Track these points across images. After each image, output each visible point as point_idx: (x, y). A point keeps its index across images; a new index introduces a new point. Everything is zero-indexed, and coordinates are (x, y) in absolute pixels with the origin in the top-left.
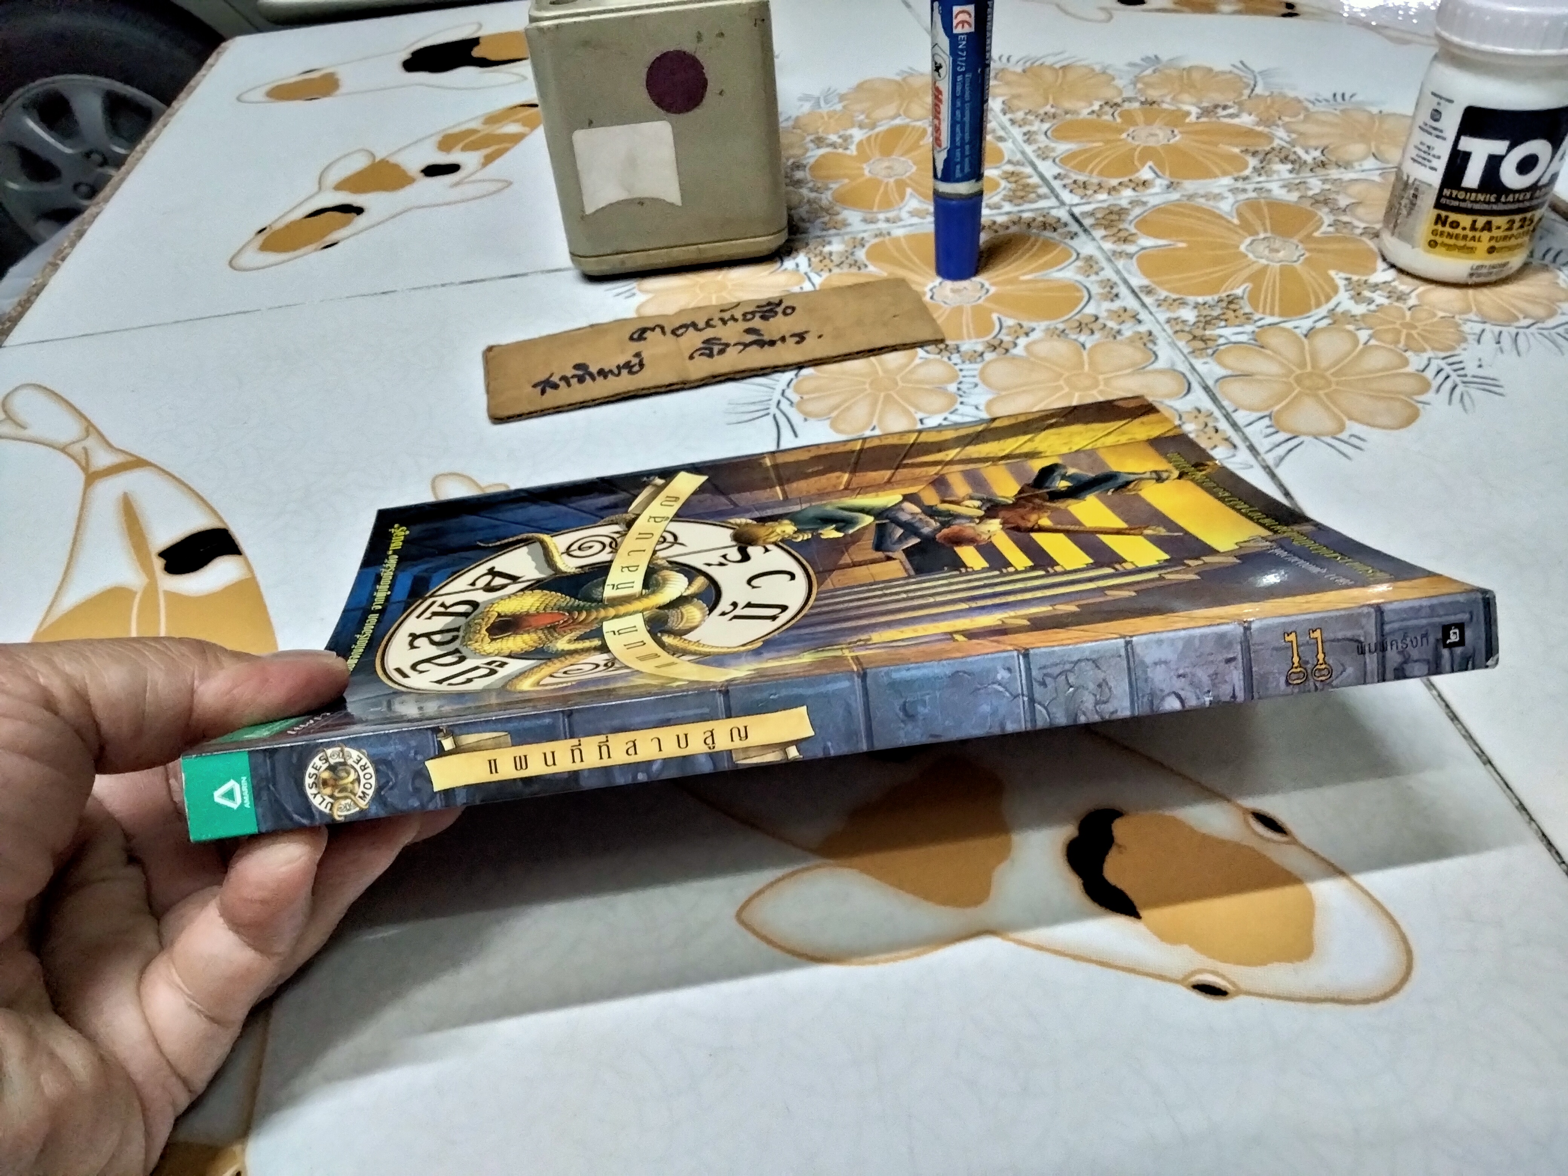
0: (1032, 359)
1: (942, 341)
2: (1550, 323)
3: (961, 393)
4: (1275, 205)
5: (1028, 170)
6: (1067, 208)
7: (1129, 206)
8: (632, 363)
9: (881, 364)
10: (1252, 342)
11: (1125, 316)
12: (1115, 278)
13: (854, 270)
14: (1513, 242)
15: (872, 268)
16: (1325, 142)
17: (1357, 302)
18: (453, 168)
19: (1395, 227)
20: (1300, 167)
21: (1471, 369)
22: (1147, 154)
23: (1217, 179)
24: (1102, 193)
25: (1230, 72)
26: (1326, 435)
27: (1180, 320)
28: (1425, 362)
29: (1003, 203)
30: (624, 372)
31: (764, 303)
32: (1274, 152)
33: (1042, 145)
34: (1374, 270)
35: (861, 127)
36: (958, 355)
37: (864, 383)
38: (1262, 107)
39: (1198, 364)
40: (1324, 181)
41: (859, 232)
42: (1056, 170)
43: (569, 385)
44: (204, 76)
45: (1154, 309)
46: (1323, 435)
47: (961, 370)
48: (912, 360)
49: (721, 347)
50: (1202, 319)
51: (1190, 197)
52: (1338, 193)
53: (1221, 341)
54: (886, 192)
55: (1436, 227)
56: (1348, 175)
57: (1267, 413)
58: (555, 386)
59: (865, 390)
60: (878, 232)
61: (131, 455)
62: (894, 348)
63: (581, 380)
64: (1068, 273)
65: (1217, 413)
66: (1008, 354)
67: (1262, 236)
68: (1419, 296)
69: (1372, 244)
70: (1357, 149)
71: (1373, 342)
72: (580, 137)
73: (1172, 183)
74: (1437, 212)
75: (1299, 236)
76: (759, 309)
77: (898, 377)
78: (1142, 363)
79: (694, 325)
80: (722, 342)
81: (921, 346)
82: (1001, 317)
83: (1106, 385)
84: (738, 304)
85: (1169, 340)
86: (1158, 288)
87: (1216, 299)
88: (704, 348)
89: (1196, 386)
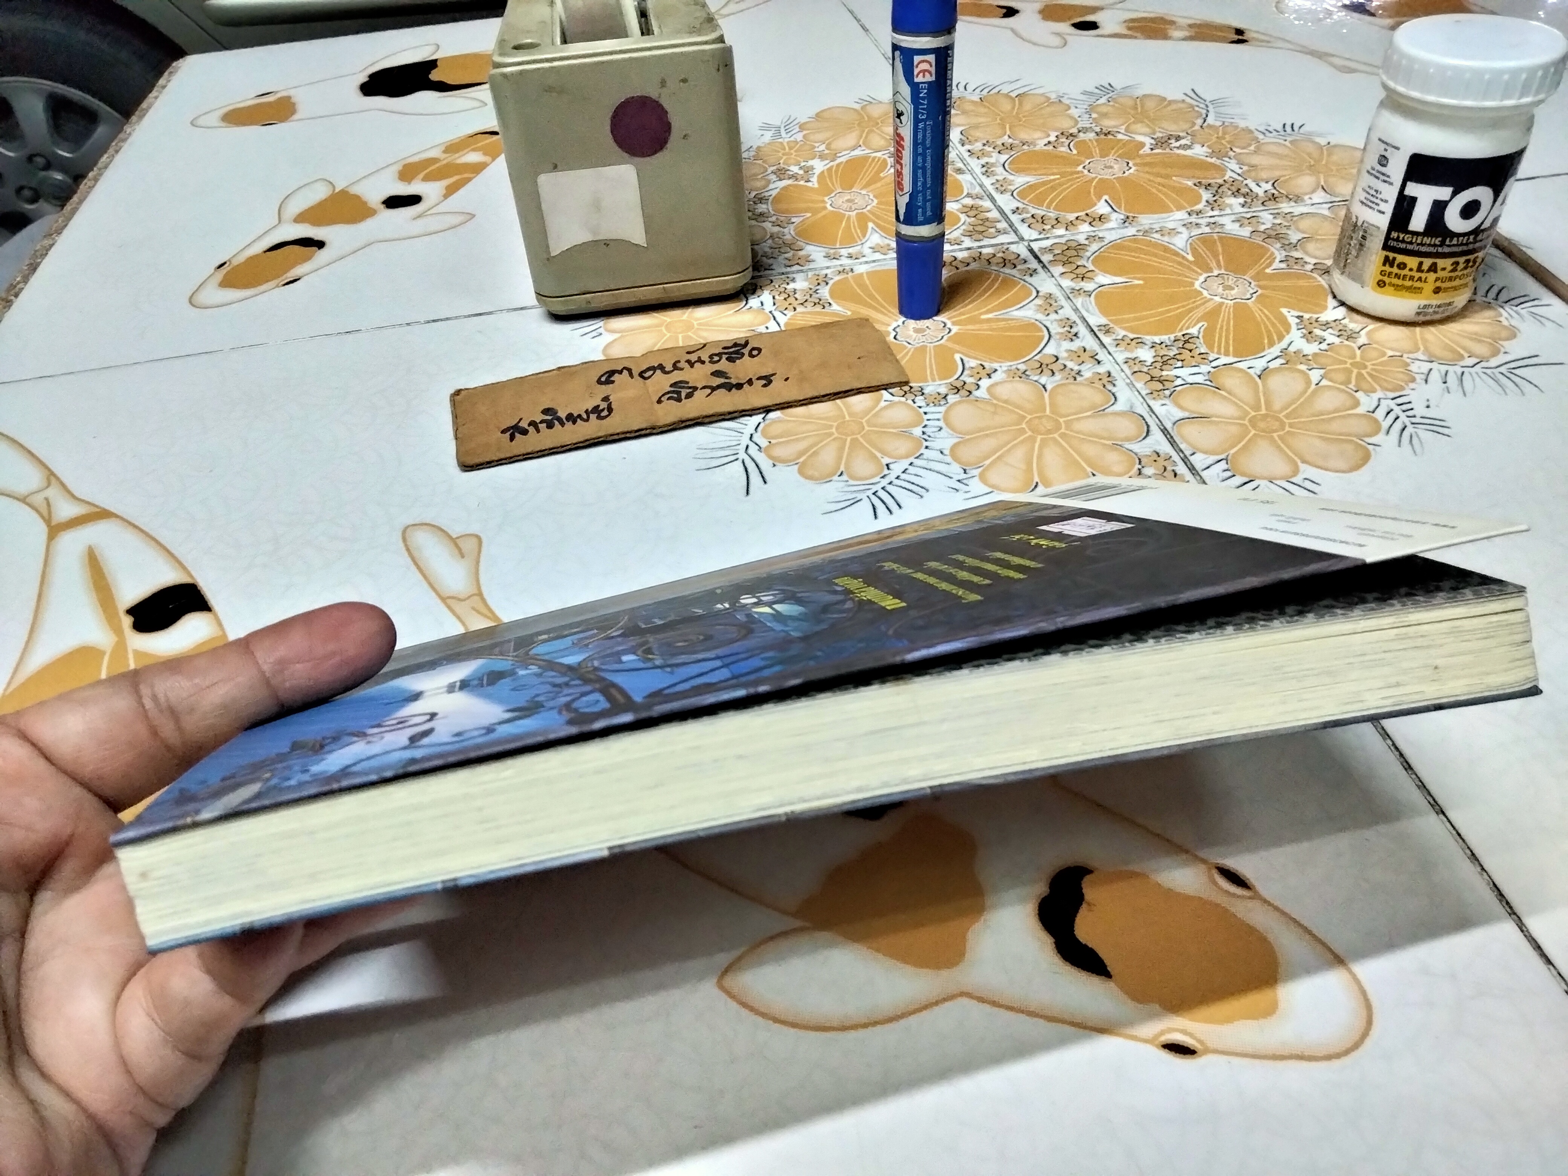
0: (995, 402)
1: (906, 383)
2: (1494, 362)
3: (925, 437)
4: (1228, 240)
5: (987, 204)
6: (1026, 243)
7: (1086, 242)
8: (601, 408)
9: (848, 407)
10: (1208, 383)
11: (1084, 356)
12: (1074, 317)
13: (818, 308)
14: (1457, 283)
15: (835, 307)
16: (1276, 174)
17: (1308, 341)
18: (414, 200)
19: (1345, 266)
20: (1252, 200)
21: (1419, 410)
22: (1104, 187)
23: (1171, 214)
24: (1059, 228)
25: (1183, 101)
26: (1281, 478)
27: (1138, 360)
28: (1375, 404)
29: (963, 238)
30: (593, 417)
31: (730, 345)
32: (1227, 185)
33: (1000, 178)
34: (1325, 308)
35: (822, 157)
36: (922, 398)
37: (831, 427)
38: (1214, 139)
39: (1156, 405)
40: (1276, 215)
41: (822, 269)
42: (1015, 204)
43: (538, 431)
44: (156, 98)
45: (1112, 349)
46: (1276, 479)
47: (925, 413)
48: (878, 401)
49: (688, 391)
50: (1159, 359)
51: (1146, 232)
52: (1288, 227)
53: (1179, 382)
54: (848, 227)
55: (1384, 268)
56: (1298, 210)
57: (1223, 456)
58: (524, 432)
59: (833, 434)
60: (841, 269)
61: (97, 506)
62: (859, 391)
63: (550, 425)
64: (1028, 312)
65: (1176, 457)
66: (972, 397)
67: (1216, 273)
68: (1368, 334)
69: (1322, 281)
70: (1306, 181)
71: (1324, 382)
72: (546, 181)
73: (1128, 217)
74: (1385, 253)
75: (1252, 272)
76: (726, 351)
77: (864, 421)
78: (1102, 406)
79: (661, 367)
80: (690, 385)
81: (886, 389)
82: (964, 358)
83: (1067, 428)
84: (705, 345)
85: (1128, 381)
86: (1116, 327)
87: (1173, 338)
88: (673, 392)
89: (1154, 428)
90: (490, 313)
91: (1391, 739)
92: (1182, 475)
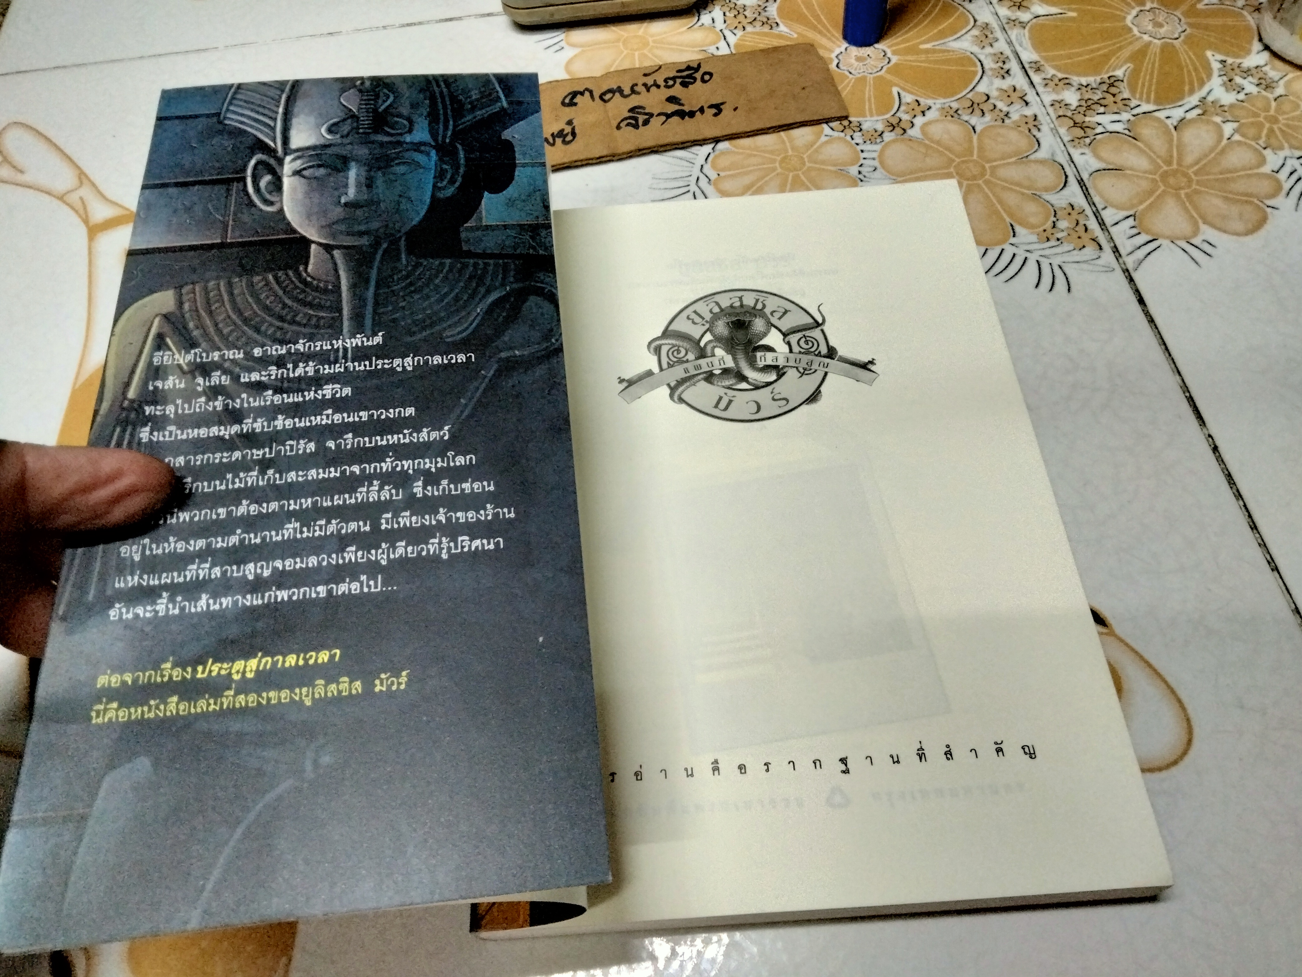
0: (927, 142)
1: (846, 118)
3: (861, 176)
8: (565, 132)
9: (791, 140)
10: (1127, 132)
11: (1015, 96)
12: (1008, 52)
13: (766, 29)
15: (782, 28)
17: (1227, 90)
19: (1279, 10)
26: (1183, 238)
27: (1063, 103)
28: (1280, 163)
30: (559, 141)
31: (683, 67)
34: (1248, 52)
36: (859, 134)
37: (774, 161)
39: (1076, 154)
45: (1040, 89)
46: (1179, 239)
47: (862, 151)
48: (820, 136)
49: (645, 117)
50: (1084, 103)
53: (1099, 129)
57: (1132, 212)
59: (776, 169)
61: (125, 209)
62: (802, 124)
64: (965, 43)
65: (1089, 211)
66: (906, 136)
67: (1148, 6)
68: (1288, 85)
69: (1250, 19)
71: (1237, 137)
75: (1184, 7)
76: (679, 74)
77: (805, 156)
78: (1026, 152)
79: (620, 90)
80: (646, 111)
81: (827, 123)
82: (901, 92)
83: (993, 174)
84: (660, 67)
85: (1052, 126)
86: (1046, 65)
87: (1099, 80)
88: (630, 118)
89: (1072, 180)
90: (460, 18)
91: (1243, 499)
92: (1092, 230)
